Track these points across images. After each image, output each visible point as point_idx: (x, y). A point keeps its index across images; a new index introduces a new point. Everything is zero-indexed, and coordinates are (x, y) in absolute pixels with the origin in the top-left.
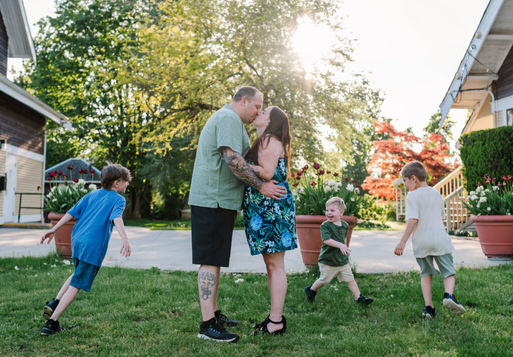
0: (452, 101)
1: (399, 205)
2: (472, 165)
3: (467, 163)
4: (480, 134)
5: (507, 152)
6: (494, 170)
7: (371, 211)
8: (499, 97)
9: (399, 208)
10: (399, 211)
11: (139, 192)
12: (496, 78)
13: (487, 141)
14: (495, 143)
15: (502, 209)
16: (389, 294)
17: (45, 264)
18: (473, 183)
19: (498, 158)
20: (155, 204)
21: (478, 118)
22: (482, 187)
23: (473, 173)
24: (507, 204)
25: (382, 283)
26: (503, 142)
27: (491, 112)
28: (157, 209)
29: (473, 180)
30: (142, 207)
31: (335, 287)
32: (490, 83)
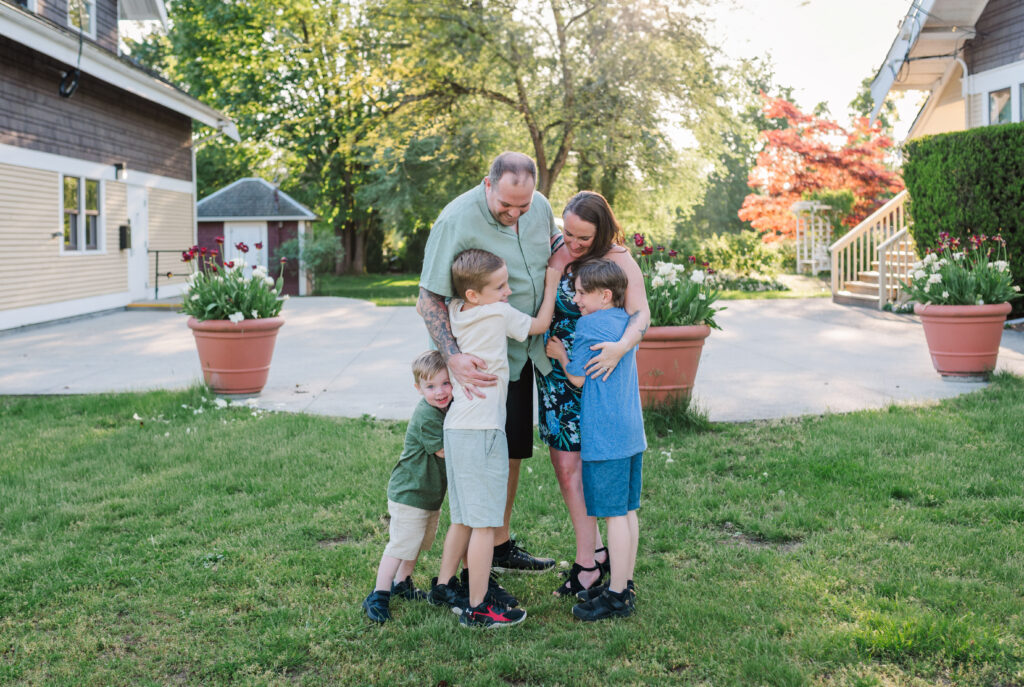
0: (891, 77)
1: (802, 245)
2: (924, 195)
3: (916, 191)
4: (939, 140)
5: (986, 172)
6: (962, 205)
7: (752, 260)
8: (975, 69)
9: (802, 251)
10: (802, 257)
11: (362, 228)
12: (972, 36)
13: (951, 155)
14: (965, 158)
15: (969, 296)
16: (762, 470)
17: (184, 406)
18: (924, 226)
19: (969, 184)
20: (390, 246)
21: (938, 104)
22: (934, 255)
23: (925, 210)
24: (979, 286)
25: (752, 444)
26: (980, 156)
27: (961, 95)
28: (394, 256)
29: (924, 221)
30: (368, 253)
31: (669, 454)
32: (961, 45)
